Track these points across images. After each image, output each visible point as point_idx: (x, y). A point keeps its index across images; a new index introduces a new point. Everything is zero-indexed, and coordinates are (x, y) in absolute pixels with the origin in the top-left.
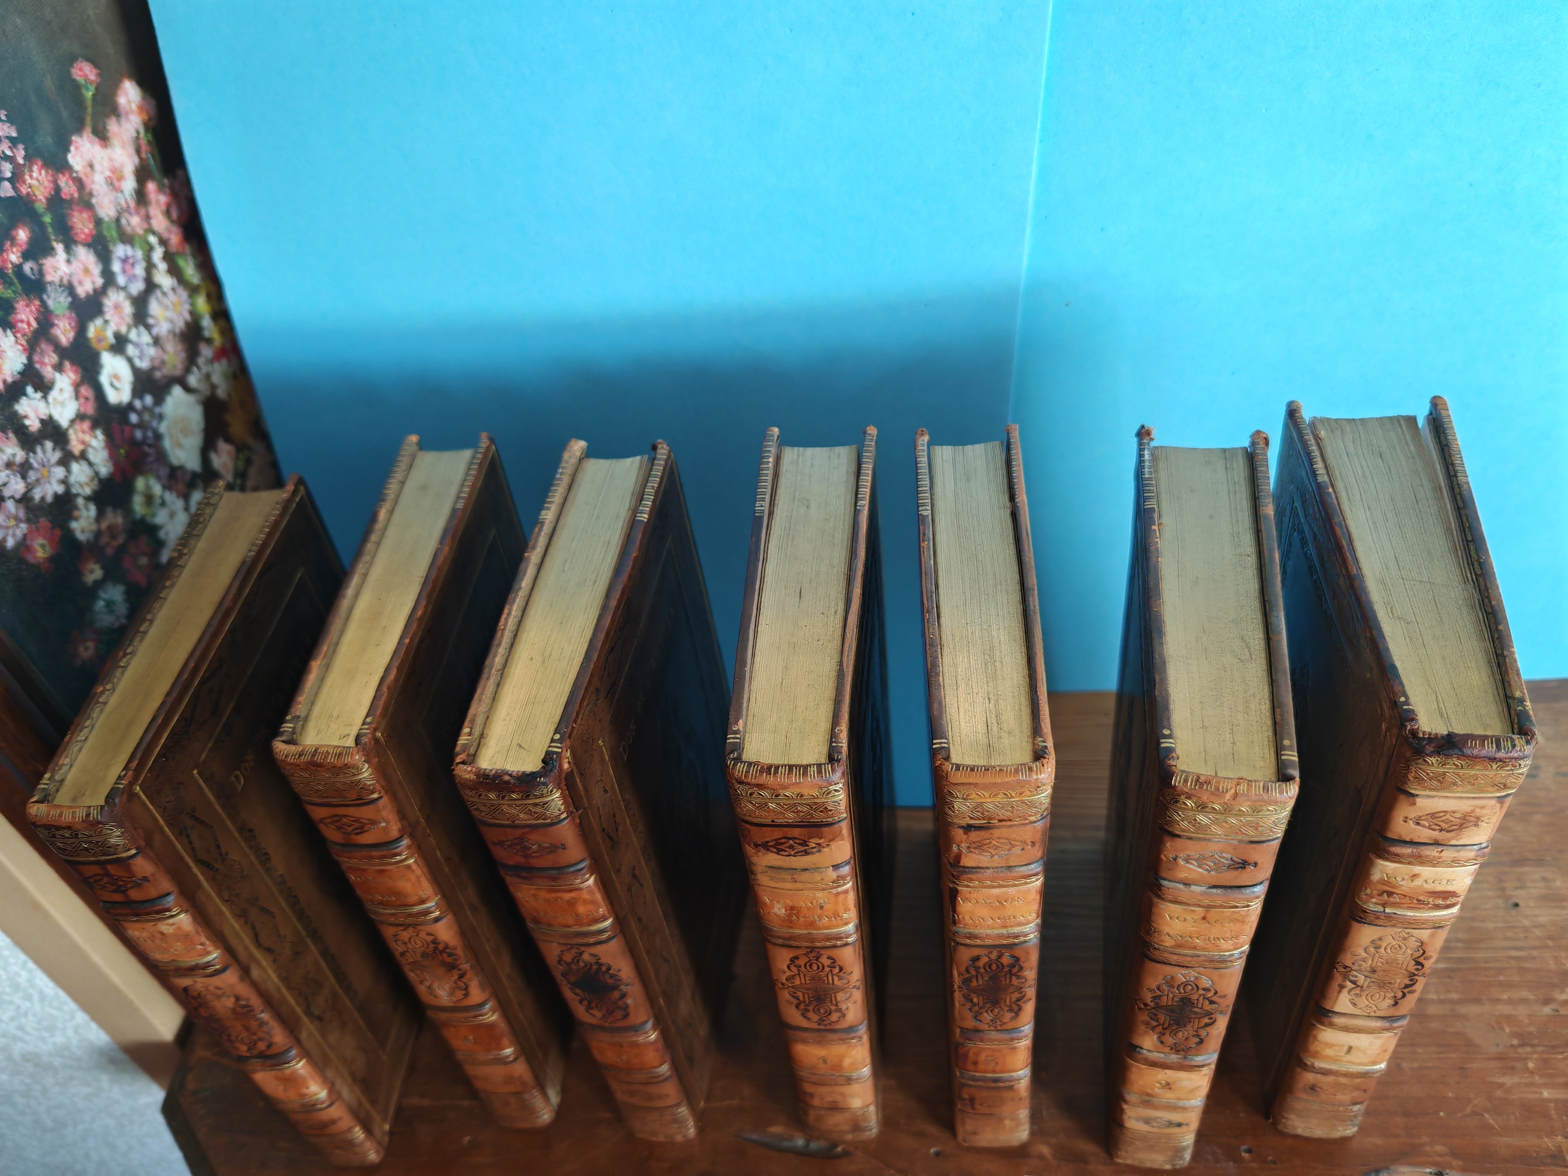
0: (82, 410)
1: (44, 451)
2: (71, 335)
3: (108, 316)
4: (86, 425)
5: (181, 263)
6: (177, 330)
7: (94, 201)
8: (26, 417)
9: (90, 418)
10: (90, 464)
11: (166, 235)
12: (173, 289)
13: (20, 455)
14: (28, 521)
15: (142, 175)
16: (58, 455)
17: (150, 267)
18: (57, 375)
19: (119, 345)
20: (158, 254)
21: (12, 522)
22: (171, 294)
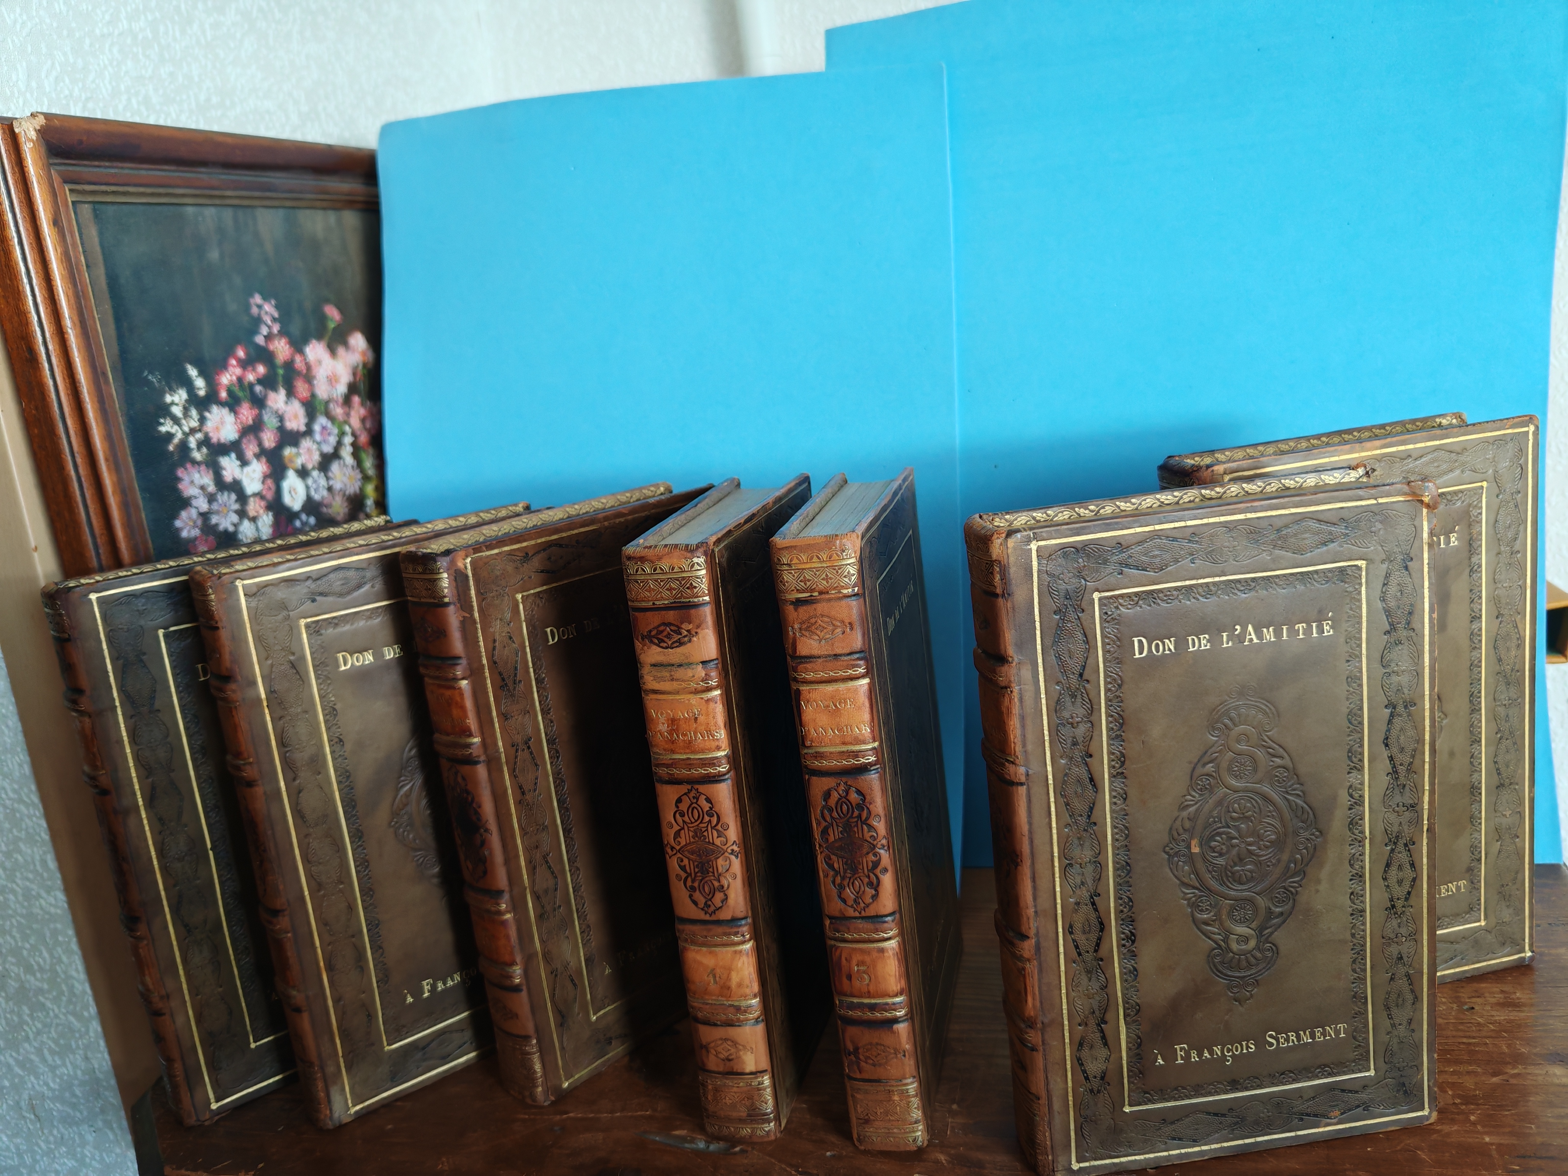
0: (264, 493)
1: (229, 497)
2: (273, 445)
3: (301, 451)
4: (263, 503)
5: (364, 456)
6: (347, 493)
7: (315, 382)
8: (225, 469)
9: (268, 501)
10: (257, 529)
11: (358, 433)
12: (353, 467)
13: (212, 488)
14: (202, 530)
15: (352, 388)
16: (236, 507)
17: (339, 444)
18: (255, 461)
19: (303, 473)
20: (348, 440)
21: (191, 524)
22: (350, 469)
